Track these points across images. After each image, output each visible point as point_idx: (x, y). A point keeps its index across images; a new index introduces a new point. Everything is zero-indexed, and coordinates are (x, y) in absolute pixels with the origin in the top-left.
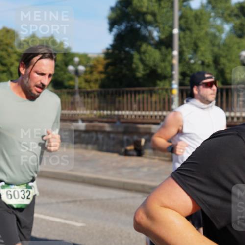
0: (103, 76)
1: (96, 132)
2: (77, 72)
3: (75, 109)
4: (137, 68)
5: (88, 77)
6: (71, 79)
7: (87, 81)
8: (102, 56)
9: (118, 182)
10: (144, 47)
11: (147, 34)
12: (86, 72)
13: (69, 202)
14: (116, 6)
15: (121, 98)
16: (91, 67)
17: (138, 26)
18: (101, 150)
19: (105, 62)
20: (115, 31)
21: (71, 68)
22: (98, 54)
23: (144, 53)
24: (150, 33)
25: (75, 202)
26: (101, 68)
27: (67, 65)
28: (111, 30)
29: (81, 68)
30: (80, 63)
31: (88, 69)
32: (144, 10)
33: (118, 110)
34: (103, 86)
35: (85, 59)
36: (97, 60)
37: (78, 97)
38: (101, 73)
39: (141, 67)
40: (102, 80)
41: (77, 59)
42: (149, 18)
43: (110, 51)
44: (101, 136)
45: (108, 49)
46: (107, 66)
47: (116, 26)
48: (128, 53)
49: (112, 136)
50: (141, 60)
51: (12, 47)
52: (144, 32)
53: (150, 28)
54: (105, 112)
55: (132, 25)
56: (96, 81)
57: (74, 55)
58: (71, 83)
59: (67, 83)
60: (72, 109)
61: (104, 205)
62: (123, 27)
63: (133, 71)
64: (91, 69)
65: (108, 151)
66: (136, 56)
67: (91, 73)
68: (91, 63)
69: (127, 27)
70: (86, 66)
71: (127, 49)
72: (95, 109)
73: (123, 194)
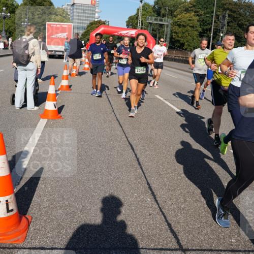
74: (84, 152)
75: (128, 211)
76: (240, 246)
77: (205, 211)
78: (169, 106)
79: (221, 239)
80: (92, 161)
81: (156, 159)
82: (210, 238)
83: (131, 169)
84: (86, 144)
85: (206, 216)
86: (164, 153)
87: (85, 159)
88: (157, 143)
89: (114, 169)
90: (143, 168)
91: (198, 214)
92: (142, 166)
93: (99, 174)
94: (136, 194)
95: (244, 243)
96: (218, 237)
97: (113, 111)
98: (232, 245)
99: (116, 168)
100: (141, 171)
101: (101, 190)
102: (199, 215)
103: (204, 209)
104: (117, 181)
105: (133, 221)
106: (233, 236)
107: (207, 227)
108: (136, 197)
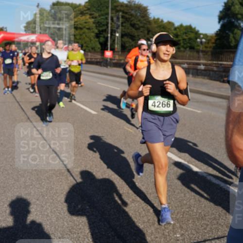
0: (214, 45)
1: (209, 70)
2: (201, 42)
3: (200, 60)
4: (232, 41)
5: (207, 45)
6: (198, 46)
7: (206, 47)
8: (214, 35)
9: (218, 94)
10: (236, 31)
11: (238, 24)
12: (205, 43)
13: (195, 102)
14: (223, 10)
15: (223, 56)
16: (209, 40)
17: (233, 20)
18: (211, 79)
19: (216, 38)
20: (221, 23)
21: (199, 40)
22: (212, 34)
23: (236, 34)
24: (240, 24)
25: (198, 102)
26: (213, 41)
27: (196, 39)
28: (219, 22)
29: (204, 40)
30: (203, 38)
31: (207, 41)
32: (237, 12)
33: (221, 61)
34: (214, 48)
35: (206, 36)
36: (212, 37)
37: (201, 54)
38: (213, 43)
39: (233, 40)
40: (214, 47)
41: (202, 36)
42: (239, 16)
43: (218, 33)
44: (211, 73)
45: (217, 32)
46: (216, 40)
47: (222, 20)
48: (227, 33)
49: (217, 73)
50: (234, 37)
51: (171, 30)
52: (236, 23)
53: (239, 22)
54: (215, 62)
55: (230, 20)
56: (210, 47)
57: (201, 34)
58: (198, 48)
59: (196, 48)
60: (198, 60)
61: (211, 104)
62: (225, 21)
63: (229, 43)
64: (208, 41)
65: (215, 80)
66: (231, 35)
67: (208, 43)
68: (209, 38)
69: (227, 21)
70: (206, 39)
71: (227, 32)
72: (210, 60)
73: (221, 100)
74: (9, 166)
75: (71, 223)
76: (186, 240)
77: (144, 210)
78: (82, 108)
79: (166, 235)
80: (20, 174)
81: (83, 163)
82: (157, 237)
83: (61, 177)
84: (9, 156)
85: (146, 215)
86: (90, 157)
87: (12, 173)
88: (80, 147)
89: (44, 179)
90: (73, 174)
91: (138, 214)
92: (72, 172)
93: (31, 187)
94: (74, 204)
95: (188, 236)
96: (163, 234)
97: (29, 118)
98: (178, 240)
99: (46, 178)
100: (72, 178)
101: (37, 205)
102: (140, 215)
103: (143, 208)
104: (51, 192)
105: (78, 233)
106: (176, 230)
107: (150, 226)
108: (74, 207)
